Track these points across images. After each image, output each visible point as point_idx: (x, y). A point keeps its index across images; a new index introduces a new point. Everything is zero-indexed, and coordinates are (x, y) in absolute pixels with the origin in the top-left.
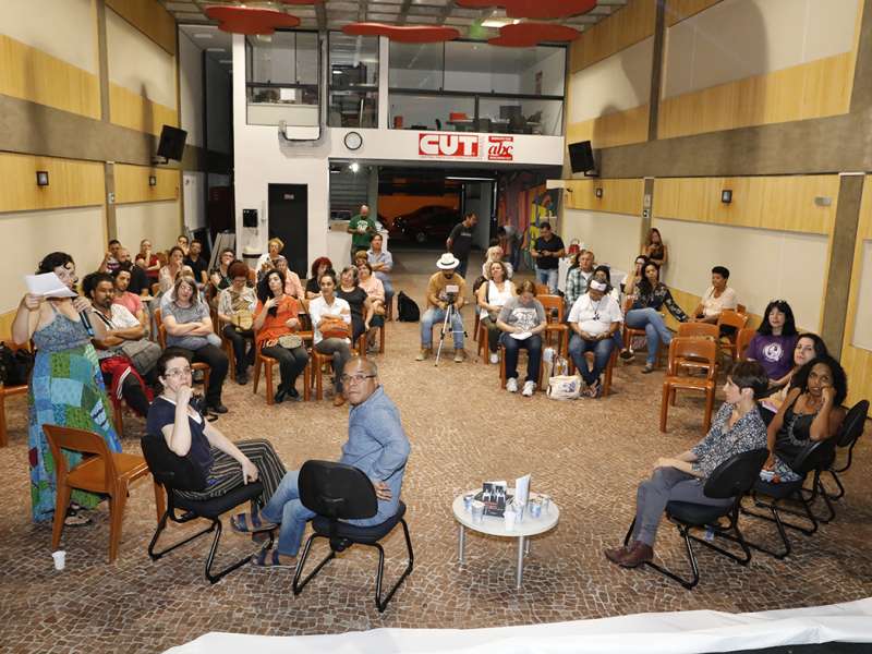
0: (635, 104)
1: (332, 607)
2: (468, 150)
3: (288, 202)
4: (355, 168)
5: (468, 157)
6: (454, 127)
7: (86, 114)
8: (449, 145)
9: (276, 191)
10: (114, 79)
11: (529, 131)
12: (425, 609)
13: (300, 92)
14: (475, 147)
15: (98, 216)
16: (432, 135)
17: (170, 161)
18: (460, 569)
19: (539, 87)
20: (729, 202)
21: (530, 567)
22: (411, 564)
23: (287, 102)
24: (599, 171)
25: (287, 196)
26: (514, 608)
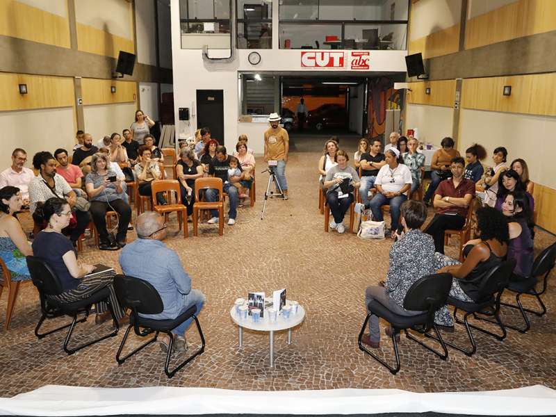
0: (452, 24)
1: (139, 373)
2: (336, 62)
3: (210, 102)
4: (258, 77)
5: (336, 68)
6: (330, 47)
7: (58, 45)
8: (323, 59)
9: (202, 95)
10: (80, 19)
11: (385, 48)
12: (200, 378)
13: (218, 24)
14: (341, 60)
15: (70, 115)
16: (310, 53)
17: (125, 75)
18: (237, 353)
19: (393, 14)
20: (509, 95)
21: (285, 354)
22: (203, 347)
23: (208, 32)
24: (428, 75)
25: (209, 99)
26: (262, 380)
